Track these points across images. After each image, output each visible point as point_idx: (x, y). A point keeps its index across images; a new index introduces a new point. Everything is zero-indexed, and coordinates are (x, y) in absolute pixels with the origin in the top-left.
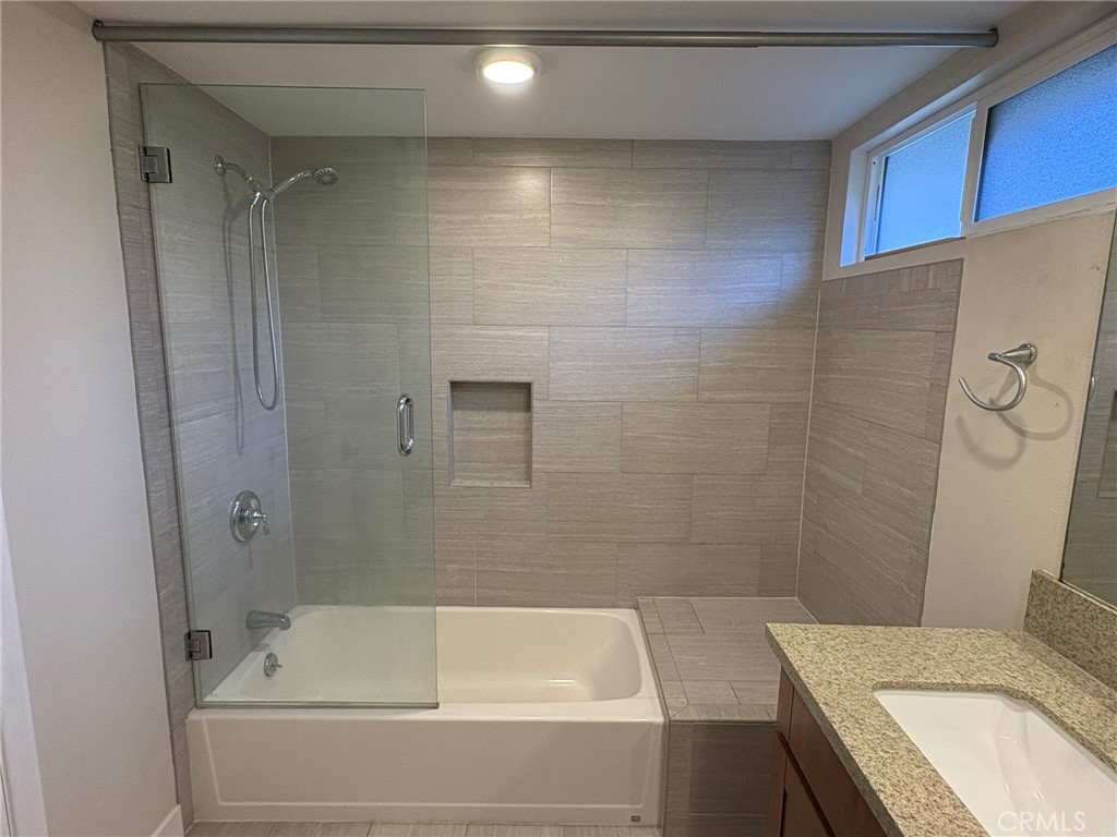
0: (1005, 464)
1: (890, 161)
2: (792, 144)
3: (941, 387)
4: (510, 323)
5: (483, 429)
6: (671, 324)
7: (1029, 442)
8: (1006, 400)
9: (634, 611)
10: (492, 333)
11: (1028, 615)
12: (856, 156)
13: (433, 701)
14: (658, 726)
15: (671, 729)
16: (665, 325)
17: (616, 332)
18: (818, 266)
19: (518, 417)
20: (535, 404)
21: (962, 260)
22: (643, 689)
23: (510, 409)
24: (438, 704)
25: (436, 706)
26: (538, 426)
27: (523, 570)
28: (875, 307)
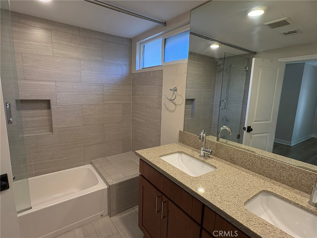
0: (173, 111)
1: (145, 46)
2: (123, 38)
3: (160, 97)
4: (40, 80)
5: (31, 116)
6: (96, 82)
7: (177, 106)
8: (173, 98)
9: (90, 165)
10: (33, 83)
11: (179, 139)
12: (138, 44)
13: (30, 207)
14: (106, 188)
15: (110, 188)
16: (93, 83)
17: (78, 84)
18: (130, 69)
19: (45, 112)
20: (52, 106)
21: (163, 70)
22: (99, 181)
23: (42, 109)
24: (32, 207)
25: (31, 208)
26: (54, 114)
27: (52, 160)
28: (145, 80)
